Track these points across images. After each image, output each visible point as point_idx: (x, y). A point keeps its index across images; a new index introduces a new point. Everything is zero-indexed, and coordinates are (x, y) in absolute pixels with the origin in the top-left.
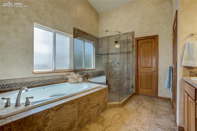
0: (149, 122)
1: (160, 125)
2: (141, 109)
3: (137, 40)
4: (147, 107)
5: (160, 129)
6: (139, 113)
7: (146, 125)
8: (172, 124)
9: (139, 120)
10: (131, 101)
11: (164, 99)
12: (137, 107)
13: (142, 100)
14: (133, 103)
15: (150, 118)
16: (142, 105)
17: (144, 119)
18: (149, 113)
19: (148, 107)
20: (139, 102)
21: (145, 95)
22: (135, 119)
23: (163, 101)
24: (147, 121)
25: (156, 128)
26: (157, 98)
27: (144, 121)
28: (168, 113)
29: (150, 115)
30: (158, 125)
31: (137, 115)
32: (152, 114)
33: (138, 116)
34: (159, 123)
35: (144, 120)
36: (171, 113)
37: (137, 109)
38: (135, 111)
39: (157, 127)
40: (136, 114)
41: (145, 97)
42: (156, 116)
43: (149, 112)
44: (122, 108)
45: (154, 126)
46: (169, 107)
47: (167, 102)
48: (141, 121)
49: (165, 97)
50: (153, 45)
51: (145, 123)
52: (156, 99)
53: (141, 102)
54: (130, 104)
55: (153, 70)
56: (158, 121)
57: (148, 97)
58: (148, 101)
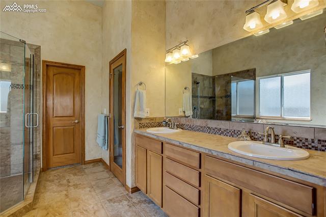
0: (100, 204)
1: (113, 199)
2: (73, 192)
3: (47, 66)
4: (80, 184)
5: (116, 203)
6: (76, 200)
7: (98, 210)
8: (122, 189)
9: (84, 210)
10: (45, 187)
11: (93, 162)
12: (65, 192)
13: (64, 177)
14: (51, 188)
15: (96, 197)
16: (70, 184)
17: (90, 205)
18: (90, 191)
19: (82, 183)
20: (61, 182)
21: (63, 166)
22: (77, 213)
23: (94, 166)
24: (96, 204)
25: (112, 206)
26: (84, 164)
27: (93, 208)
28: (110, 180)
29: (93, 193)
30: (111, 200)
31: (76, 204)
32: (95, 190)
33: (79, 205)
34: (111, 198)
35: (92, 206)
36: (113, 178)
37: (66, 195)
38: (67, 200)
39: (112, 203)
40: (73, 205)
41: (65, 168)
42: (100, 190)
43: (89, 189)
44: (36, 210)
45: (109, 204)
46: (106, 170)
47: (99, 165)
48: (88, 211)
49: (95, 158)
50: (77, 80)
51: (96, 208)
52: (84, 166)
53: (65, 181)
54: (48, 194)
55: (76, 121)
56: (107, 195)
57: (68, 167)
58: (75, 174)
